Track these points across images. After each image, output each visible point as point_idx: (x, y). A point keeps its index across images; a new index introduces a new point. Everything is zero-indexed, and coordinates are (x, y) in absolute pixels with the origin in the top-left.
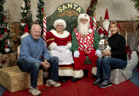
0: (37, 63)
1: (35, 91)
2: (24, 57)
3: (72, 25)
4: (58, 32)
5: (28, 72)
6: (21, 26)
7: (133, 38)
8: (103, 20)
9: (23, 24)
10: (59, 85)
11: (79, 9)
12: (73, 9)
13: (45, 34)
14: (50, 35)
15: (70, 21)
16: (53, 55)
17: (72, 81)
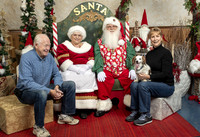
0: (44, 91)
1: (41, 131)
2: (24, 83)
3: (95, 34)
4: (75, 44)
5: (31, 104)
6: (21, 36)
7: (183, 52)
8: (139, 25)
9: (24, 33)
10: (77, 121)
11: (104, 11)
12: (95, 11)
13: (55, 47)
14: (63, 50)
15: (91, 29)
16: (68, 79)
17: (95, 116)
